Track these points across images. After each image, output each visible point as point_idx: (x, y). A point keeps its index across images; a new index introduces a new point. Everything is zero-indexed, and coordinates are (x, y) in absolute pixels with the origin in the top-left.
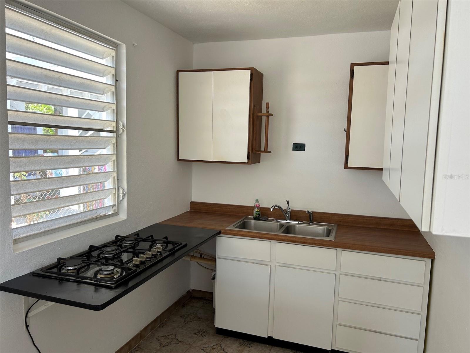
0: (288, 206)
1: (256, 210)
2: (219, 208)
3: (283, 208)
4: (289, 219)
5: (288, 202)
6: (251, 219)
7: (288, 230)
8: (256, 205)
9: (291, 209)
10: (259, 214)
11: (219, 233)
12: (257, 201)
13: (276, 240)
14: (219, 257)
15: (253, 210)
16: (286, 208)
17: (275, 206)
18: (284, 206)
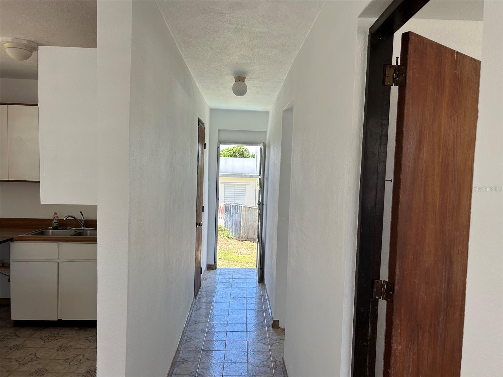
0: (82, 216)
1: (55, 221)
2: (21, 222)
3: (78, 218)
4: (83, 227)
5: (81, 213)
6: (51, 229)
7: (80, 234)
8: (55, 217)
9: (86, 219)
10: (58, 225)
11: (12, 240)
12: (55, 214)
13: (63, 241)
14: (13, 260)
15: (52, 222)
16: (80, 219)
17: (69, 216)
18: (79, 217)
